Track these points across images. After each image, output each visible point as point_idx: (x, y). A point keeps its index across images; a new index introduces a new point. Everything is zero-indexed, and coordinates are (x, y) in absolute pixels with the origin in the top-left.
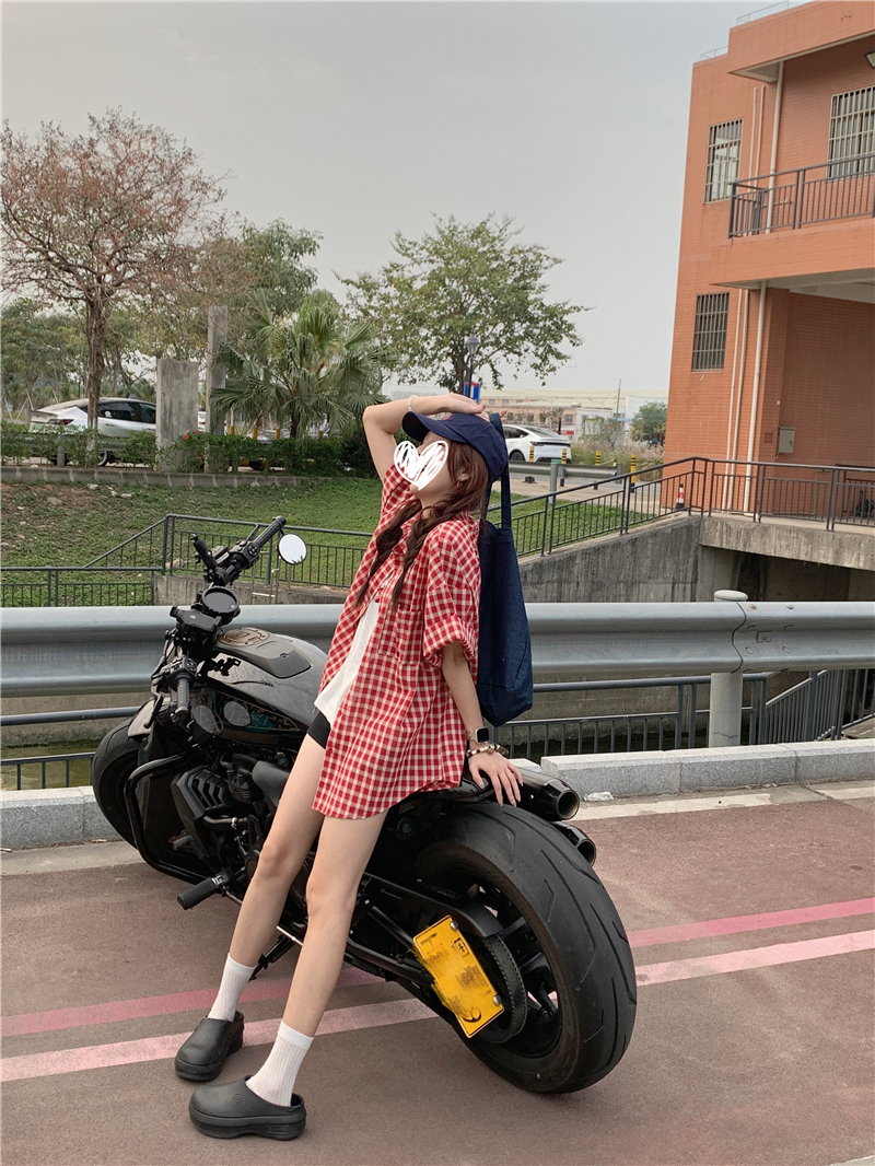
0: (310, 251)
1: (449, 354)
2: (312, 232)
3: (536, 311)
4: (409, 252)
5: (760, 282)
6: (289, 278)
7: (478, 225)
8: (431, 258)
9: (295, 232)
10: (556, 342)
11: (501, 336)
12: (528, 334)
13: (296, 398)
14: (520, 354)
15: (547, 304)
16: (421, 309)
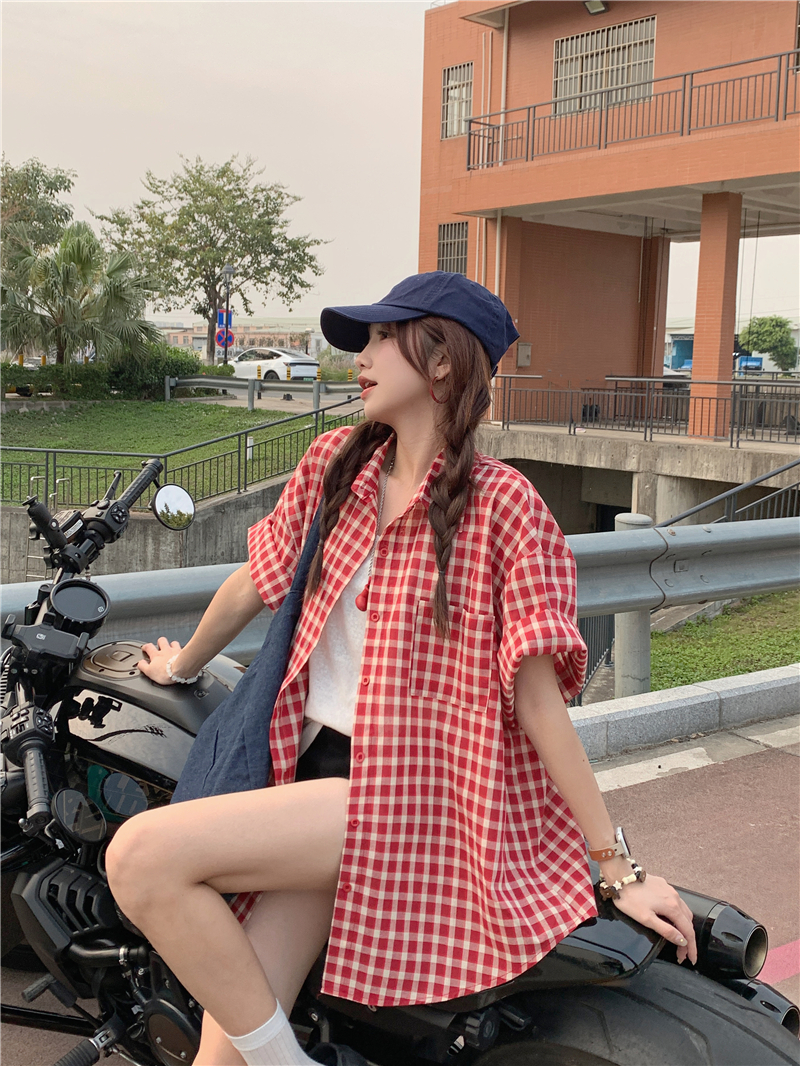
0: (65, 188)
1: (201, 284)
2: (66, 170)
3: (280, 244)
4: (159, 190)
5: (495, 211)
6: (47, 213)
7: (223, 165)
8: (181, 195)
9: (50, 170)
10: (300, 271)
11: (249, 267)
12: (274, 265)
13: (61, 325)
14: (267, 284)
15: (289, 237)
16: (173, 243)
